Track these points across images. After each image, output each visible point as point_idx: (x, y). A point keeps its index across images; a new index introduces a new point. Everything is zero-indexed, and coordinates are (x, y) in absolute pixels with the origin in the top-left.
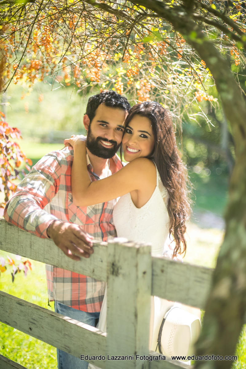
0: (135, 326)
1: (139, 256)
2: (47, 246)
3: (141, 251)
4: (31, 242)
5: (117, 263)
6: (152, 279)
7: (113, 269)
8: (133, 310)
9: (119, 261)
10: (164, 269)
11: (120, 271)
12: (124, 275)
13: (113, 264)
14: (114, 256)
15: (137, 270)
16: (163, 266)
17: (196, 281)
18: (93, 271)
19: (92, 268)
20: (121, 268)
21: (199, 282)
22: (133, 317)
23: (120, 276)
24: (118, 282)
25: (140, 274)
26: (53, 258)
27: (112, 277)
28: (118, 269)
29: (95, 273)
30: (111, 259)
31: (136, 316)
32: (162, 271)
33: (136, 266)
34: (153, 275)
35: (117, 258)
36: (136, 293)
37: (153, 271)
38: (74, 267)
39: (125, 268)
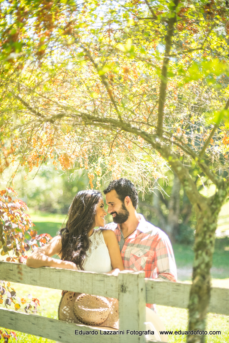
0: (138, 322)
1: (139, 279)
2: (73, 280)
3: (140, 276)
4: (60, 279)
5: (125, 284)
6: (146, 293)
7: (122, 288)
8: (136, 312)
9: (126, 284)
10: (153, 286)
11: (127, 289)
12: (129, 291)
13: (122, 286)
14: (123, 281)
15: (138, 288)
16: (153, 285)
17: (173, 291)
18: (107, 293)
19: (105, 291)
20: (128, 288)
21: (175, 291)
22: (137, 316)
23: (127, 293)
24: (126, 297)
25: (140, 290)
26: (77, 287)
27: (121, 294)
28: (125, 288)
29: (108, 294)
30: (120, 283)
31: (138, 315)
32: (152, 288)
33: (138, 285)
34: (146, 290)
35: (125, 282)
36: (138, 301)
37: (146, 288)
38: (92, 292)
39: (130, 287)
